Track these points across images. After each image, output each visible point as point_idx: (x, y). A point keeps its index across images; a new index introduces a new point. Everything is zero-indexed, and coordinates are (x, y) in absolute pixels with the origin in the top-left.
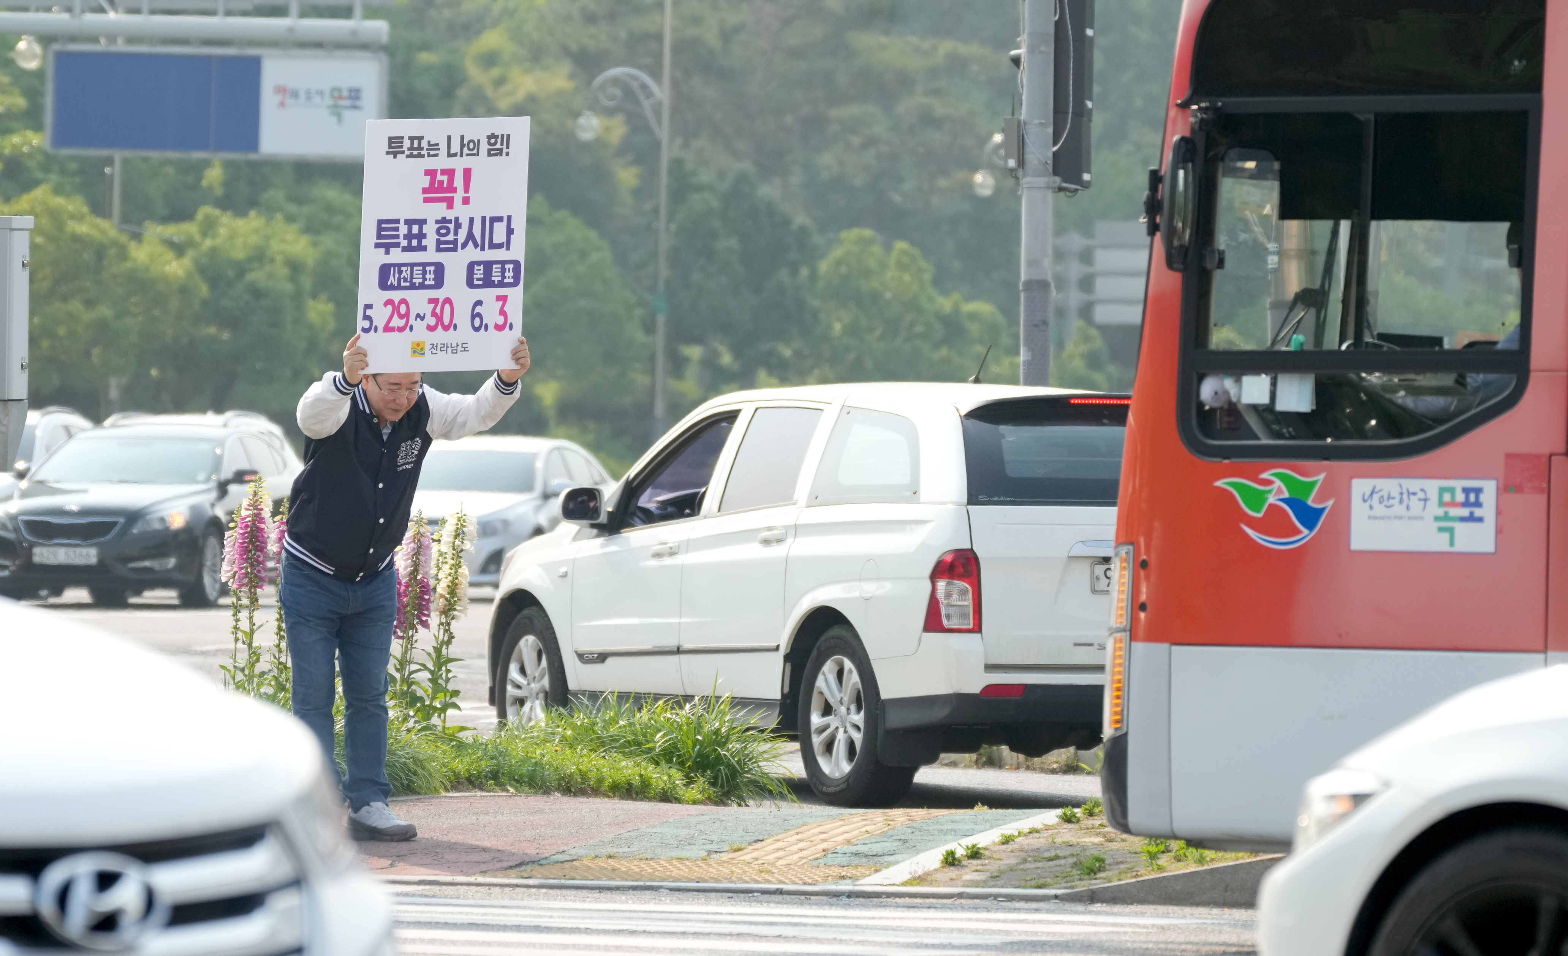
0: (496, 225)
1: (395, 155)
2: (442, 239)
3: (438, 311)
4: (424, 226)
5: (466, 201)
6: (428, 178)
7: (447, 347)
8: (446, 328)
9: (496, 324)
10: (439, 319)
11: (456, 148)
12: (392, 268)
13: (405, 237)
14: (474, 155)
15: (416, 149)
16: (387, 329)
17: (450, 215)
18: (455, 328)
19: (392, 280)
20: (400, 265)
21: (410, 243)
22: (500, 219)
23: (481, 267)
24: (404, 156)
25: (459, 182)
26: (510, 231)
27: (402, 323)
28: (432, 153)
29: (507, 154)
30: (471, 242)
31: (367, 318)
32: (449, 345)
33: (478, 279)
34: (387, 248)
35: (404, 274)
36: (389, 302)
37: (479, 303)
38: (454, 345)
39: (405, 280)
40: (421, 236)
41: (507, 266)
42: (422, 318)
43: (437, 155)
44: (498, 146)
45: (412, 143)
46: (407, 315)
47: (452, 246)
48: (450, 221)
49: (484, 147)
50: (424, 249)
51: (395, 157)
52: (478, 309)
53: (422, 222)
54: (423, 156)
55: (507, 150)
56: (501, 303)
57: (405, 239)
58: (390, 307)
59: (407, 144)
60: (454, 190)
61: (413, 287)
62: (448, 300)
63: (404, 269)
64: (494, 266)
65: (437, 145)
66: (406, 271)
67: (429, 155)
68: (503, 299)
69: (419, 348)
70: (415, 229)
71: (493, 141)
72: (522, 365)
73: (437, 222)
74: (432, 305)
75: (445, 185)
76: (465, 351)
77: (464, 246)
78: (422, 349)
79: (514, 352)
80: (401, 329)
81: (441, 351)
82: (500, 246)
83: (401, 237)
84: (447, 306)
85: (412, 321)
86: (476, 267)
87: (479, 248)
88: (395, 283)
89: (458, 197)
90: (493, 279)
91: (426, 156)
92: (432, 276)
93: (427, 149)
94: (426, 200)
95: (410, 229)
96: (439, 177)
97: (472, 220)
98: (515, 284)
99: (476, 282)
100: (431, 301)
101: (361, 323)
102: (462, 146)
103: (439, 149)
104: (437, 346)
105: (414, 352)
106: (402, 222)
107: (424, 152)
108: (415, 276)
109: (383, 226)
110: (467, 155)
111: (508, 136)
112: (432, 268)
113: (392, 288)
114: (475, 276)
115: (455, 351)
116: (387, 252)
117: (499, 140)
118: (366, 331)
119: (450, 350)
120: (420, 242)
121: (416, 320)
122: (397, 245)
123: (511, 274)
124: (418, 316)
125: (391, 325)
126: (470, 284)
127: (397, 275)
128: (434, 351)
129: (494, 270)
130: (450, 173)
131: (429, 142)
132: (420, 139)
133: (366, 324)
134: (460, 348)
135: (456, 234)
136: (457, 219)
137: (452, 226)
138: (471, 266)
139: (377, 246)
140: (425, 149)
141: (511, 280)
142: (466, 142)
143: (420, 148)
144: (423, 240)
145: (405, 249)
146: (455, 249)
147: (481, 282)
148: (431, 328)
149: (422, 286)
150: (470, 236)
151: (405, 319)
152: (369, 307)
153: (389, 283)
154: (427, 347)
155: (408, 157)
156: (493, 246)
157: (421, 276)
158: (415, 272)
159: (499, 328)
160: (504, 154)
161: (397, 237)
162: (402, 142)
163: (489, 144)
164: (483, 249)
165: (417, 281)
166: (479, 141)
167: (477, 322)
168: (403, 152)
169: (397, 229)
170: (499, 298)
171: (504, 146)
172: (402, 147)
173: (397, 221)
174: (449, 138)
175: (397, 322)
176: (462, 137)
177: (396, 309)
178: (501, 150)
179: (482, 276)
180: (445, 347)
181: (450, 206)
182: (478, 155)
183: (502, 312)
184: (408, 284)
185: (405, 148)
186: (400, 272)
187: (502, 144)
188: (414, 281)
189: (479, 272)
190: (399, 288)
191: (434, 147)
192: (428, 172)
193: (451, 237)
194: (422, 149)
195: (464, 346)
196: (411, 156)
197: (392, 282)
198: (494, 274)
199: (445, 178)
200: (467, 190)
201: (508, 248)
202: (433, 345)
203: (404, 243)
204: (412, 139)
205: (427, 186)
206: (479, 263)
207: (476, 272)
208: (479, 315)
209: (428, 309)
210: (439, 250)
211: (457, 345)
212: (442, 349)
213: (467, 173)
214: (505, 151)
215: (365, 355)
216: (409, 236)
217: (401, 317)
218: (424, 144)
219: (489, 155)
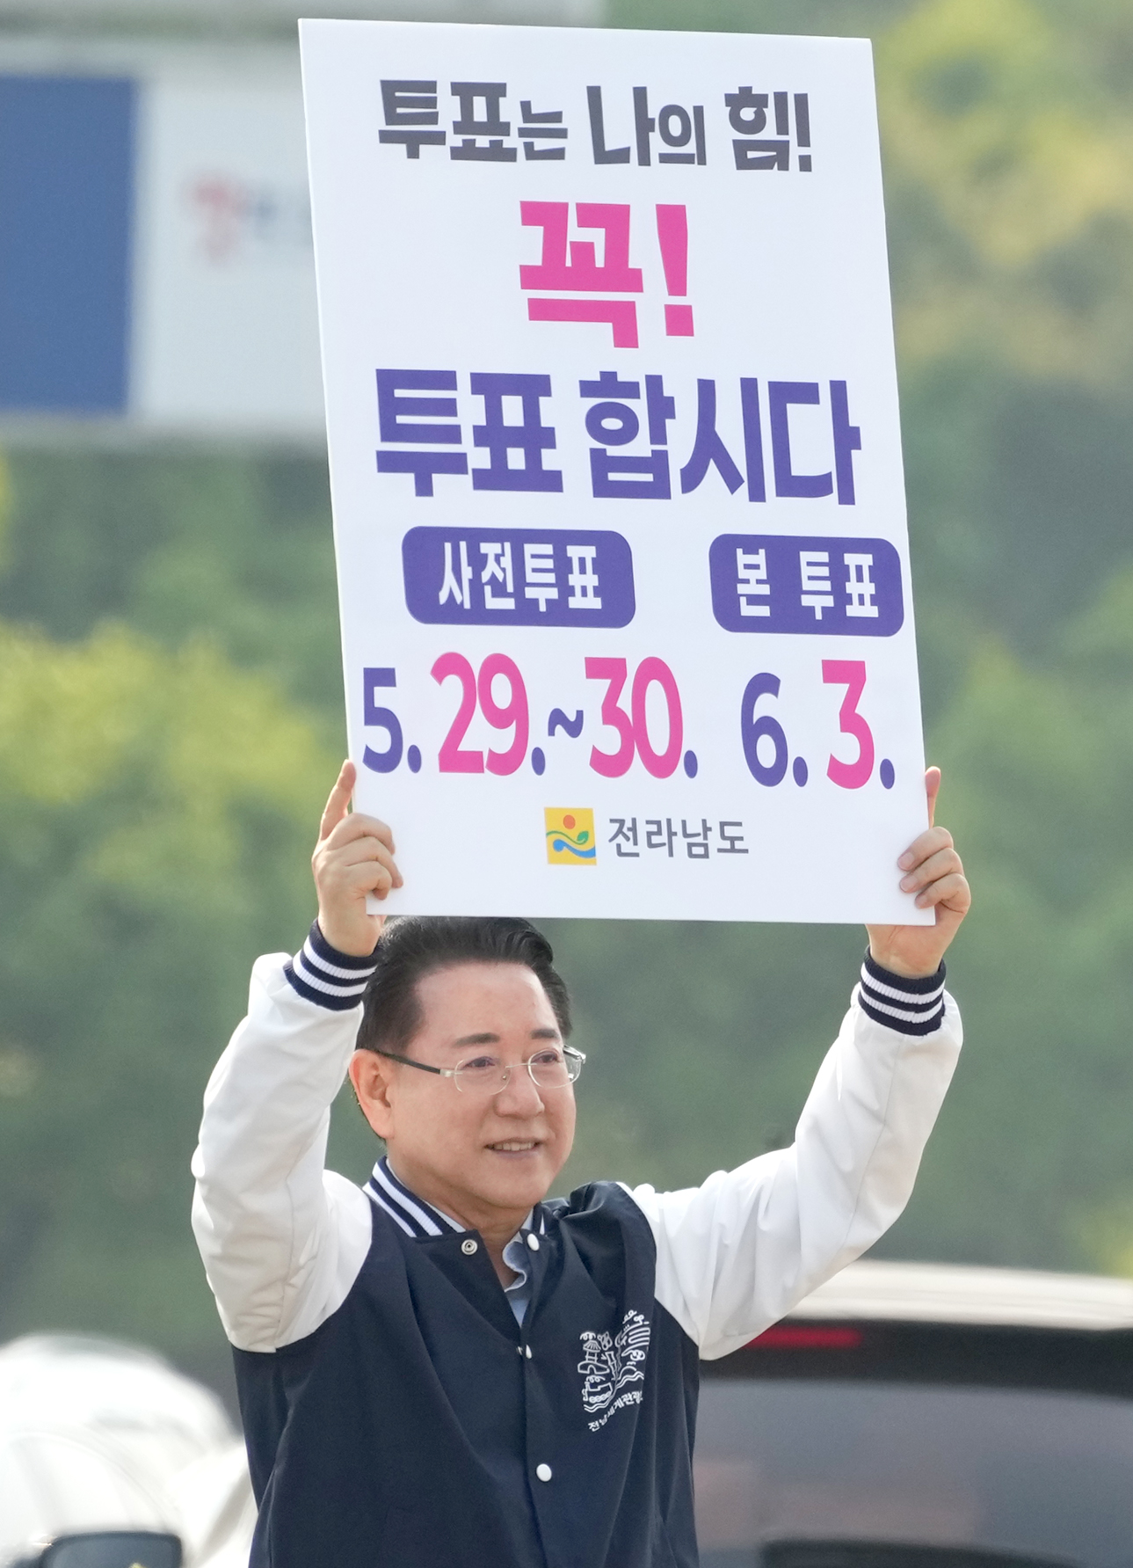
0: (794, 410)
1: (413, 145)
2: (613, 451)
3: (625, 703)
4: (543, 401)
5: (680, 322)
6: (538, 231)
7: (671, 834)
8: (660, 767)
9: (833, 762)
10: (634, 733)
11: (621, 132)
12: (448, 547)
13: (481, 436)
14: (687, 159)
15: (482, 129)
16: (455, 759)
17: (631, 366)
18: (692, 767)
19: (452, 588)
20: (476, 536)
21: (499, 458)
22: (807, 393)
23: (760, 558)
24: (444, 151)
25: (645, 251)
26: (847, 439)
27: (502, 740)
28: (541, 144)
29: (805, 164)
30: (712, 468)
31: (375, 716)
32: (676, 827)
33: (754, 600)
34: (424, 472)
35: (491, 568)
36: (449, 665)
37: (765, 684)
38: (695, 827)
39: (499, 590)
40: (537, 437)
41: (851, 560)
42: (574, 728)
43: (558, 154)
44: (769, 133)
45: (467, 109)
46: (517, 714)
47: (649, 477)
48: (631, 390)
49: (721, 135)
50: (552, 482)
51: (413, 153)
52: (765, 706)
53: (534, 387)
54: (510, 155)
55: (804, 151)
56: (843, 688)
57: (479, 442)
58: (454, 683)
59: (448, 109)
60: (633, 281)
61: (526, 614)
62: (654, 669)
63: (489, 548)
64: (805, 556)
65: (557, 117)
66: (497, 558)
67: (532, 154)
68: (848, 674)
69: (573, 833)
70: (513, 411)
71: (748, 114)
72: (942, 906)
73: (587, 389)
74: (604, 685)
75: (600, 262)
76: (733, 850)
77: (692, 478)
78: (584, 836)
79: (909, 861)
80: (504, 764)
81: (651, 845)
82: (815, 487)
83: (467, 435)
84: (655, 690)
85: (538, 735)
86: (742, 558)
87: (744, 489)
88: (464, 599)
89: (651, 302)
90: (806, 601)
91: (521, 153)
92: (591, 580)
93: (523, 133)
94: (540, 311)
95: (494, 410)
96: (576, 233)
97: (707, 390)
98: (887, 624)
99: (747, 610)
100: (596, 667)
101: (363, 737)
102: (644, 125)
103: (562, 134)
104: (634, 829)
105: (558, 845)
106: (464, 382)
107: (512, 141)
108: (531, 577)
109: (399, 393)
110: (665, 158)
111: (802, 101)
112: (589, 552)
113: (452, 614)
114: (741, 589)
115: (700, 850)
116: (424, 488)
117: (770, 112)
118: (381, 762)
119: (680, 843)
120: (533, 459)
121: (551, 732)
122: (456, 464)
123: (868, 588)
124: (557, 718)
125: (465, 745)
126: (728, 614)
127: (467, 573)
128: (627, 847)
129: (806, 571)
130: (614, 219)
131: (526, 106)
132: (494, 92)
133: (380, 740)
134: (715, 840)
135: (658, 435)
136: (655, 382)
137: (640, 407)
138: (724, 551)
139: (388, 463)
140: (514, 131)
141: (872, 611)
142: (654, 112)
143: (496, 126)
144: (545, 453)
145: (483, 481)
146: (660, 490)
147: (764, 611)
148: (608, 765)
149: (560, 614)
150: (708, 446)
151: (513, 727)
152: (379, 677)
153: (443, 597)
154: (602, 832)
155: (457, 154)
156: (792, 486)
157: (551, 578)
158: (530, 563)
159: (847, 776)
160: (794, 162)
161: (453, 434)
162: (432, 103)
163: (736, 122)
164: (757, 494)
165: (543, 596)
166: (699, 111)
167: (766, 750)
168: (439, 138)
169: (449, 407)
170: (834, 671)
171: (792, 137)
172: (433, 119)
173: (446, 379)
174: (594, 94)
175: (483, 737)
176: (640, 95)
177: (476, 695)
178: (782, 148)
179: (765, 590)
180: (662, 833)
181: (626, 336)
182: (702, 161)
183: (851, 721)
184: (508, 604)
185: (445, 123)
186: (478, 562)
187: (782, 128)
188: (530, 593)
189: (753, 574)
190: (479, 615)
191: (541, 124)
192: (533, 213)
193: (641, 446)
194: (505, 129)
195: (729, 831)
196: (464, 153)
197: (451, 595)
198: (807, 585)
199: (597, 237)
200: (677, 280)
201: (847, 497)
202: (622, 822)
203: (480, 458)
204: (464, 91)
205: (536, 259)
206: (752, 543)
207: (742, 573)
208: (770, 726)
209: (589, 696)
210: (603, 488)
211: (706, 829)
212: (655, 840)
213: (672, 222)
214: (795, 152)
215: (387, 842)
216: (492, 434)
217: (498, 718)
218: (509, 111)
219: (743, 163)
